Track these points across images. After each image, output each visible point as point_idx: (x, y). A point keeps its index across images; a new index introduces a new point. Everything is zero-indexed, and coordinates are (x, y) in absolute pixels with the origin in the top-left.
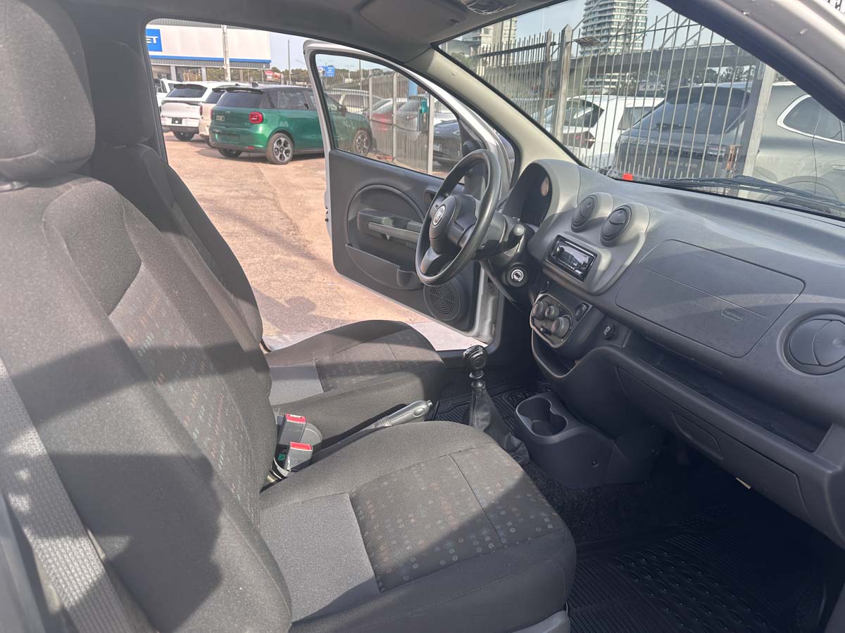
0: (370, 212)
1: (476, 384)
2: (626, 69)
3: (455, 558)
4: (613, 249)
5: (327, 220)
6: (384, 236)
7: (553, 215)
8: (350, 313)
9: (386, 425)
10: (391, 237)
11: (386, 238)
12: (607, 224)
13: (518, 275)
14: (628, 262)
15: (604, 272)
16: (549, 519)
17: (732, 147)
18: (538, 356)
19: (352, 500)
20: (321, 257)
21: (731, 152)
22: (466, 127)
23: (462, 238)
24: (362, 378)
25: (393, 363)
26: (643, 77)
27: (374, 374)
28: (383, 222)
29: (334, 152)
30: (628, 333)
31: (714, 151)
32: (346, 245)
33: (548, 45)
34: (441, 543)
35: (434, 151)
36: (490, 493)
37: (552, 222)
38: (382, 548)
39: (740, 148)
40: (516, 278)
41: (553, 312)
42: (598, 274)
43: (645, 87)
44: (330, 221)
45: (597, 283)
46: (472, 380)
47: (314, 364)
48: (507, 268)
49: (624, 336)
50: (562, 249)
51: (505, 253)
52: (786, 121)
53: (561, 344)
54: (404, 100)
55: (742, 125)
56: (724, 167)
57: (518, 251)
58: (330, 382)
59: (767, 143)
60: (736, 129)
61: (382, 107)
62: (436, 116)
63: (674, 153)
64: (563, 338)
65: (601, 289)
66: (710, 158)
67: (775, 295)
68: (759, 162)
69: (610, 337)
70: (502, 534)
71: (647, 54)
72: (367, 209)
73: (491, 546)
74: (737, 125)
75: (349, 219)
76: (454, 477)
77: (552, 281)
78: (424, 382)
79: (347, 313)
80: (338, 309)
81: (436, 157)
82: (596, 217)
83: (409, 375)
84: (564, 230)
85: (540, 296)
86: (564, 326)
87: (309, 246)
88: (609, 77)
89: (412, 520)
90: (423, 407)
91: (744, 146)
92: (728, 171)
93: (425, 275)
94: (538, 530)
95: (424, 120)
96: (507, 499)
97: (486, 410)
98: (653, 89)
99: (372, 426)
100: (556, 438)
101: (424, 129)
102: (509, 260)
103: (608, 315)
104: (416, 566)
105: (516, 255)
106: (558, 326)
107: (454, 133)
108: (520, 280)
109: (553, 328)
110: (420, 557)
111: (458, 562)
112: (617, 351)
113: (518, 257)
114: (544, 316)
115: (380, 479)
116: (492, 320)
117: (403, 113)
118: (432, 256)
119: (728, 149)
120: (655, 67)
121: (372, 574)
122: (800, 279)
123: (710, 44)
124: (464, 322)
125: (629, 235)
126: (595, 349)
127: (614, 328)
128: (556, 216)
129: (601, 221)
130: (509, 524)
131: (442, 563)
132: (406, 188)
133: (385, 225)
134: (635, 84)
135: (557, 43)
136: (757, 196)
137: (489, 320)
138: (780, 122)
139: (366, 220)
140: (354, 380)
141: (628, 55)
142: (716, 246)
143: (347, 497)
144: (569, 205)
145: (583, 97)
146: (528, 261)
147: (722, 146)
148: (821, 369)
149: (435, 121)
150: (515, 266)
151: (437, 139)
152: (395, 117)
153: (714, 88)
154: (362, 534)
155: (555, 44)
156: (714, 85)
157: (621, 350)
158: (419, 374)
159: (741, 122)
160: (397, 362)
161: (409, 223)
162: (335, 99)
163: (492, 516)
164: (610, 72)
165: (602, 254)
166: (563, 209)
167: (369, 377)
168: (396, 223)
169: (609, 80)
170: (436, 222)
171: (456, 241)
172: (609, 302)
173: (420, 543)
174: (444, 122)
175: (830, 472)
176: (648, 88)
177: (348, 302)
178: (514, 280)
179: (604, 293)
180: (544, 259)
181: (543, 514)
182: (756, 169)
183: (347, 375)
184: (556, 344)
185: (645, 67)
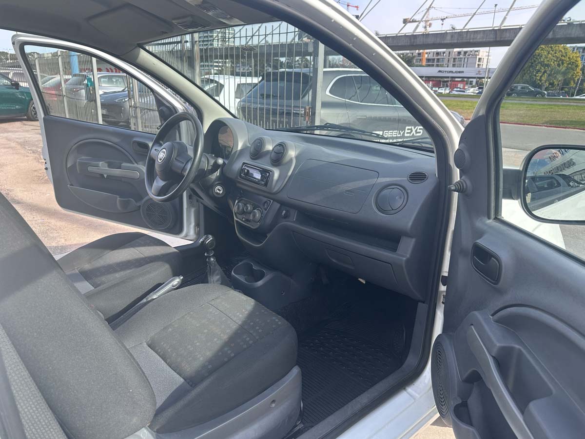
0: (86, 159)
1: (209, 259)
2: (226, 58)
3: (233, 355)
4: (280, 167)
5: (46, 169)
6: (102, 175)
7: (236, 151)
8: (66, 240)
9: (155, 298)
10: (107, 176)
11: (104, 177)
12: (273, 154)
13: (219, 190)
14: (290, 173)
15: (277, 181)
16: (278, 321)
17: (307, 107)
18: (242, 236)
19: (149, 346)
20: (25, 201)
21: (307, 111)
22: (160, 98)
23: (184, 169)
24: (122, 273)
25: (142, 259)
26: (237, 63)
27: (131, 269)
28: (100, 166)
29: (47, 117)
30: (295, 213)
31: (297, 110)
32: (68, 186)
33: (183, 42)
34: (221, 349)
35: (103, 115)
36: (240, 316)
37: (236, 156)
38: (183, 365)
39: (312, 108)
40: (218, 191)
41: (249, 208)
42: (274, 182)
43: (240, 69)
44: (50, 170)
45: (274, 188)
46: (207, 257)
47: (77, 272)
48: (212, 186)
49: (294, 215)
50: (248, 171)
51: (210, 176)
52: (330, 92)
53: (258, 225)
54: (70, 77)
55: (310, 92)
56: (305, 120)
57: (218, 174)
58: (98, 280)
59: (325, 105)
60: (307, 95)
61: (51, 81)
62: (99, 89)
63: (274, 112)
64: (258, 222)
65: (279, 189)
66: (296, 115)
67: (366, 181)
68: (323, 115)
69: (286, 216)
70: (254, 334)
71: (238, 48)
72: (83, 157)
73: (251, 342)
74: (308, 92)
75: (68, 166)
76: (215, 313)
77: (244, 190)
78: (171, 266)
79: (63, 240)
80: (54, 238)
81: (104, 118)
82: (265, 150)
83: (160, 263)
84: (247, 159)
85: (237, 201)
86: (258, 215)
87: (10, 193)
88: (217, 62)
89: (198, 344)
90: (177, 281)
91: (313, 108)
92: (307, 122)
93: (157, 196)
94: (274, 326)
95: (91, 92)
96: (251, 316)
97: (217, 275)
98: (245, 71)
99: (144, 300)
100: (260, 283)
101: (91, 98)
102: (213, 181)
103: (283, 204)
104: (210, 367)
105: (217, 177)
106: (254, 216)
107: (116, 101)
108: (221, 192)
109: (251, 218)
110: (210, 361)
111: (235, 356)
112: (292, 222)
113: (218, 178)
114: (244, 211)
115: (165, 328)
116: (195, 224)
117: (71, 87)
118: (159, 183)
119: (305, 109)
120: (243, 57)
121: (182, 380)
122: (376, 172)
123: (272, 43)
124: (176, 228)
125: (287, 159)
126: (279, 225)
127: (287, 212)
128: (238, 152)
129: (268, 152)
130: (257, 328)
131: (226, 360)
132: (116, 140)
133: (103, 167)
134: (233, 67)
135: (189, 41)
136: (333, 133)
137: (193, 224)
138: (328, 93)
139: (84, 165)
140: (117, 275)
141: (227, 49)
142: (333, 160)
143: (145, 345)
144: (244, 144)
145: (207, 76)
146: (224, 180)
147: (302, 107)
148: (393, 212)
149: (100, 92)
150: (217, 184)
151: (103, 105)
152: (64, 90)
153: (292, 72)
154: (165, 361)
155: (187, 42)
156: (291, 70)
157: (294, 222)
158: (167, 262)
159: (310, 90)
160: (146, 258)
161: (122, 165)
162: (6, 75)
163: (246, 327)
164: (217, 59)
165: (274, 170)
166: (242, 147)
167: (129, 271)
168: (111, 165)
169: (217, 64)
170: (160, 160)
171: (180, 171)
172: (284, 196)
173: (207, 354)
174: (105, 93)
175: (405, 259)
176: (241, 70)
177: (61, 232)
178: (217, 193)
179: (279, 192)
180: (237, 177)
181: (274, 318)
182: (321, 121)
183: (110, 273)
184: (254, 226)
185: (238, 56)
